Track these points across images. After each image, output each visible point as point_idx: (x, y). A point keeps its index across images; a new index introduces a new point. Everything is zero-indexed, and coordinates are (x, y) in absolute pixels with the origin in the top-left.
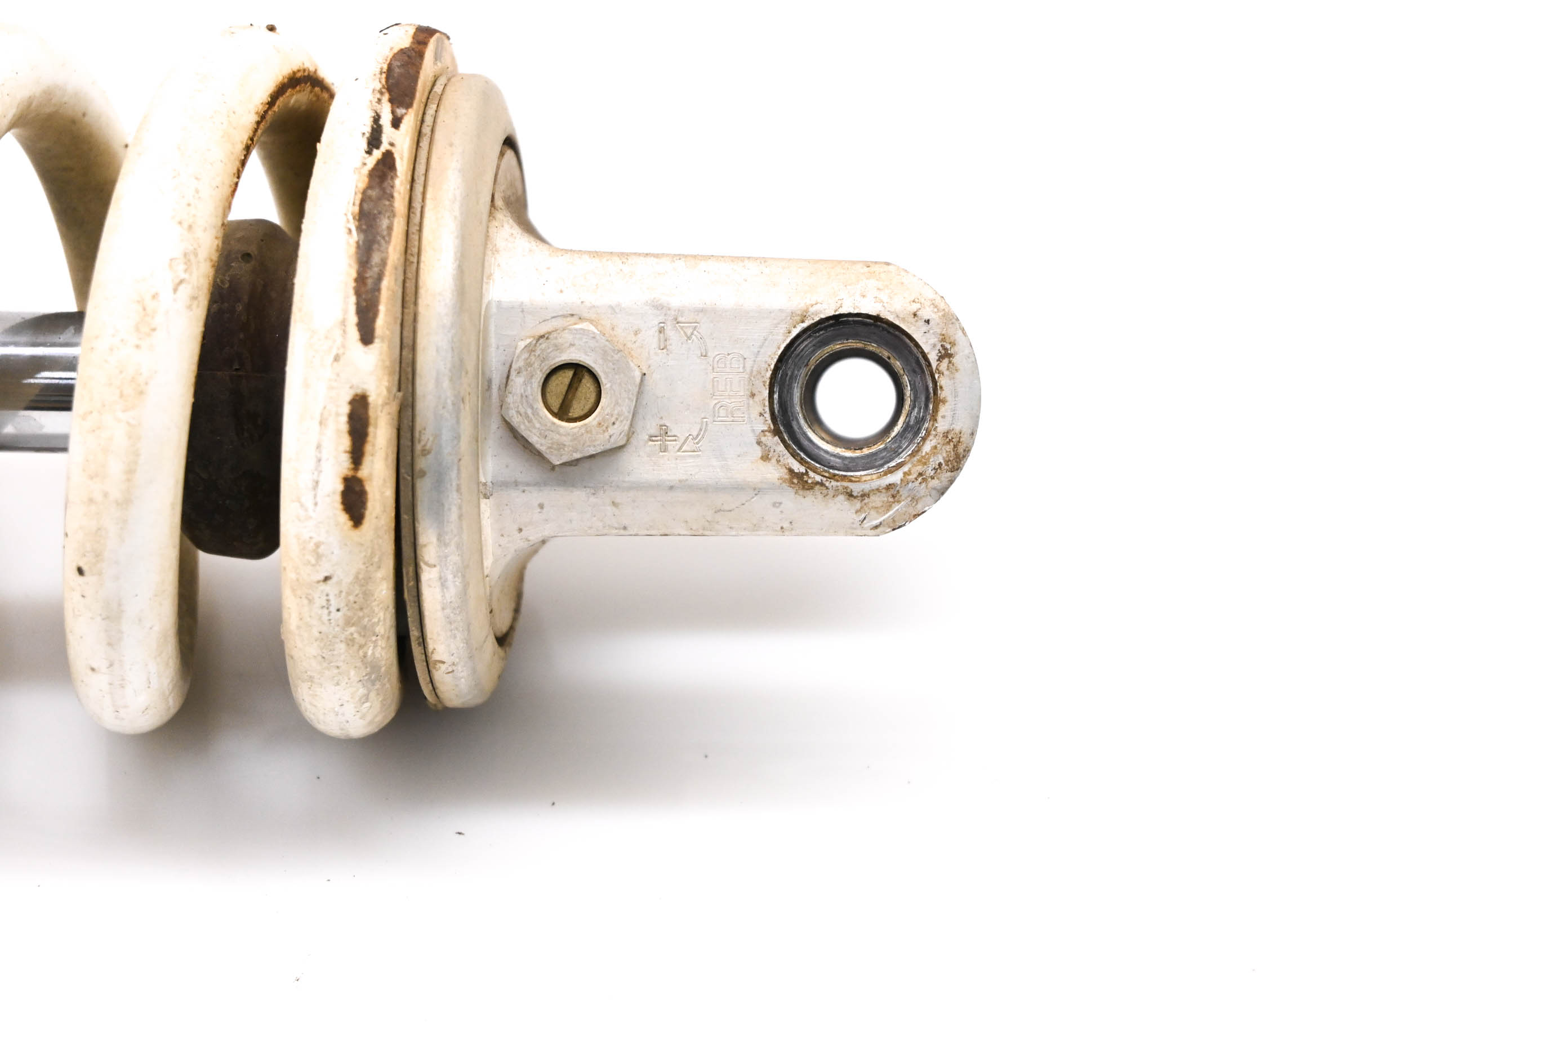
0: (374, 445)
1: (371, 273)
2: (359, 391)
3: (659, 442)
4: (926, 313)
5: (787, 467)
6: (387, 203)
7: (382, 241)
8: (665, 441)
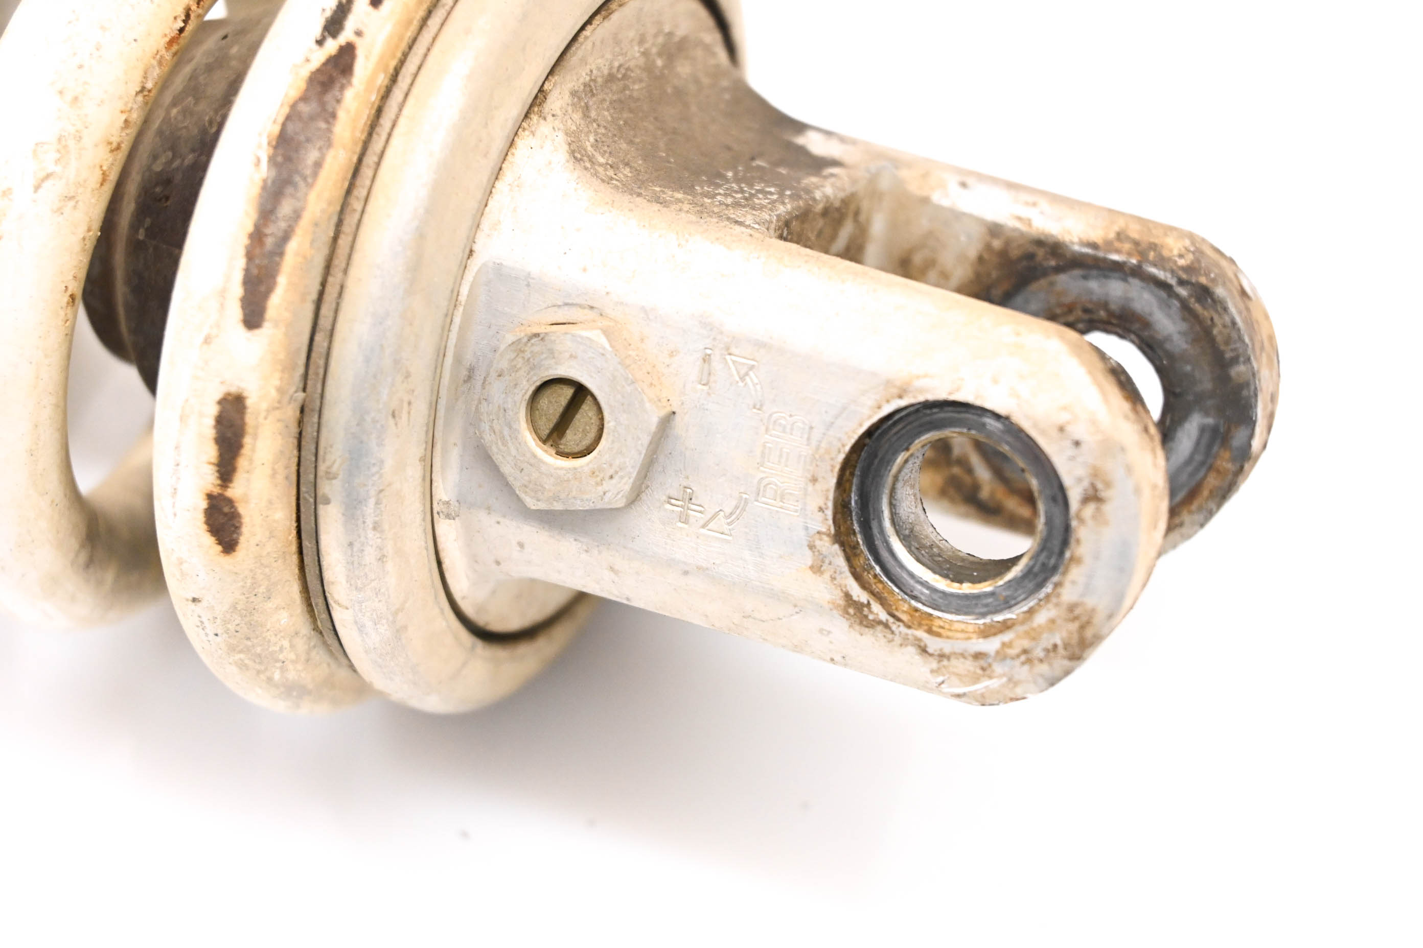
0: (251, 461)
1: (273, 230)
2: (233, 390)
3: (679, 509)
4: (1078, 431)
5: (844, 589)
6: (323, 125)
7: (302, 184)
8: (688, 509)
